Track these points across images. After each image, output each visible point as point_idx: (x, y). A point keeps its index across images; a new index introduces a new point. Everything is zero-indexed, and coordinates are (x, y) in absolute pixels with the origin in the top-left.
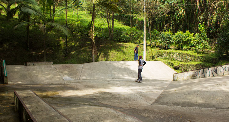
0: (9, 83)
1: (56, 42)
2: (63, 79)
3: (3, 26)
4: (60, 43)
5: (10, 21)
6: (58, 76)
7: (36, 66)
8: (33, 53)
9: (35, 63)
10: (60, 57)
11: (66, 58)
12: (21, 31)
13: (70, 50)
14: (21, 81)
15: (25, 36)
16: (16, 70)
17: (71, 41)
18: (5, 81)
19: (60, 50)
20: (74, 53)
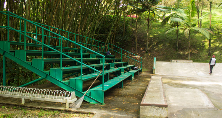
0: (156, 74)
1: (201, 43)
2: (198, 75)
3: (160, 31)
4: (204, 44)
5: (165, 27)
6: (195, 72)
7: (178, 63)
8: (181, 53)
9: (178, 61)
10: (203, 57)
11: (209, 57)
12: (172, 34)
13: (214, 50)
14: (165, 73)
15: (175, 38)
16: (163, 65)
17: (216, 42)
18: (153, 72)
19: (204, 51)
20: (217, 53)
